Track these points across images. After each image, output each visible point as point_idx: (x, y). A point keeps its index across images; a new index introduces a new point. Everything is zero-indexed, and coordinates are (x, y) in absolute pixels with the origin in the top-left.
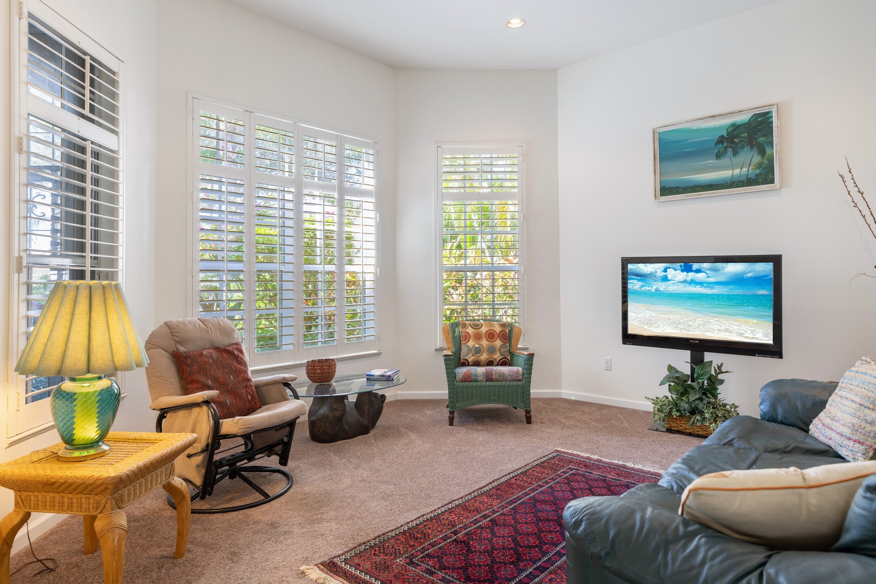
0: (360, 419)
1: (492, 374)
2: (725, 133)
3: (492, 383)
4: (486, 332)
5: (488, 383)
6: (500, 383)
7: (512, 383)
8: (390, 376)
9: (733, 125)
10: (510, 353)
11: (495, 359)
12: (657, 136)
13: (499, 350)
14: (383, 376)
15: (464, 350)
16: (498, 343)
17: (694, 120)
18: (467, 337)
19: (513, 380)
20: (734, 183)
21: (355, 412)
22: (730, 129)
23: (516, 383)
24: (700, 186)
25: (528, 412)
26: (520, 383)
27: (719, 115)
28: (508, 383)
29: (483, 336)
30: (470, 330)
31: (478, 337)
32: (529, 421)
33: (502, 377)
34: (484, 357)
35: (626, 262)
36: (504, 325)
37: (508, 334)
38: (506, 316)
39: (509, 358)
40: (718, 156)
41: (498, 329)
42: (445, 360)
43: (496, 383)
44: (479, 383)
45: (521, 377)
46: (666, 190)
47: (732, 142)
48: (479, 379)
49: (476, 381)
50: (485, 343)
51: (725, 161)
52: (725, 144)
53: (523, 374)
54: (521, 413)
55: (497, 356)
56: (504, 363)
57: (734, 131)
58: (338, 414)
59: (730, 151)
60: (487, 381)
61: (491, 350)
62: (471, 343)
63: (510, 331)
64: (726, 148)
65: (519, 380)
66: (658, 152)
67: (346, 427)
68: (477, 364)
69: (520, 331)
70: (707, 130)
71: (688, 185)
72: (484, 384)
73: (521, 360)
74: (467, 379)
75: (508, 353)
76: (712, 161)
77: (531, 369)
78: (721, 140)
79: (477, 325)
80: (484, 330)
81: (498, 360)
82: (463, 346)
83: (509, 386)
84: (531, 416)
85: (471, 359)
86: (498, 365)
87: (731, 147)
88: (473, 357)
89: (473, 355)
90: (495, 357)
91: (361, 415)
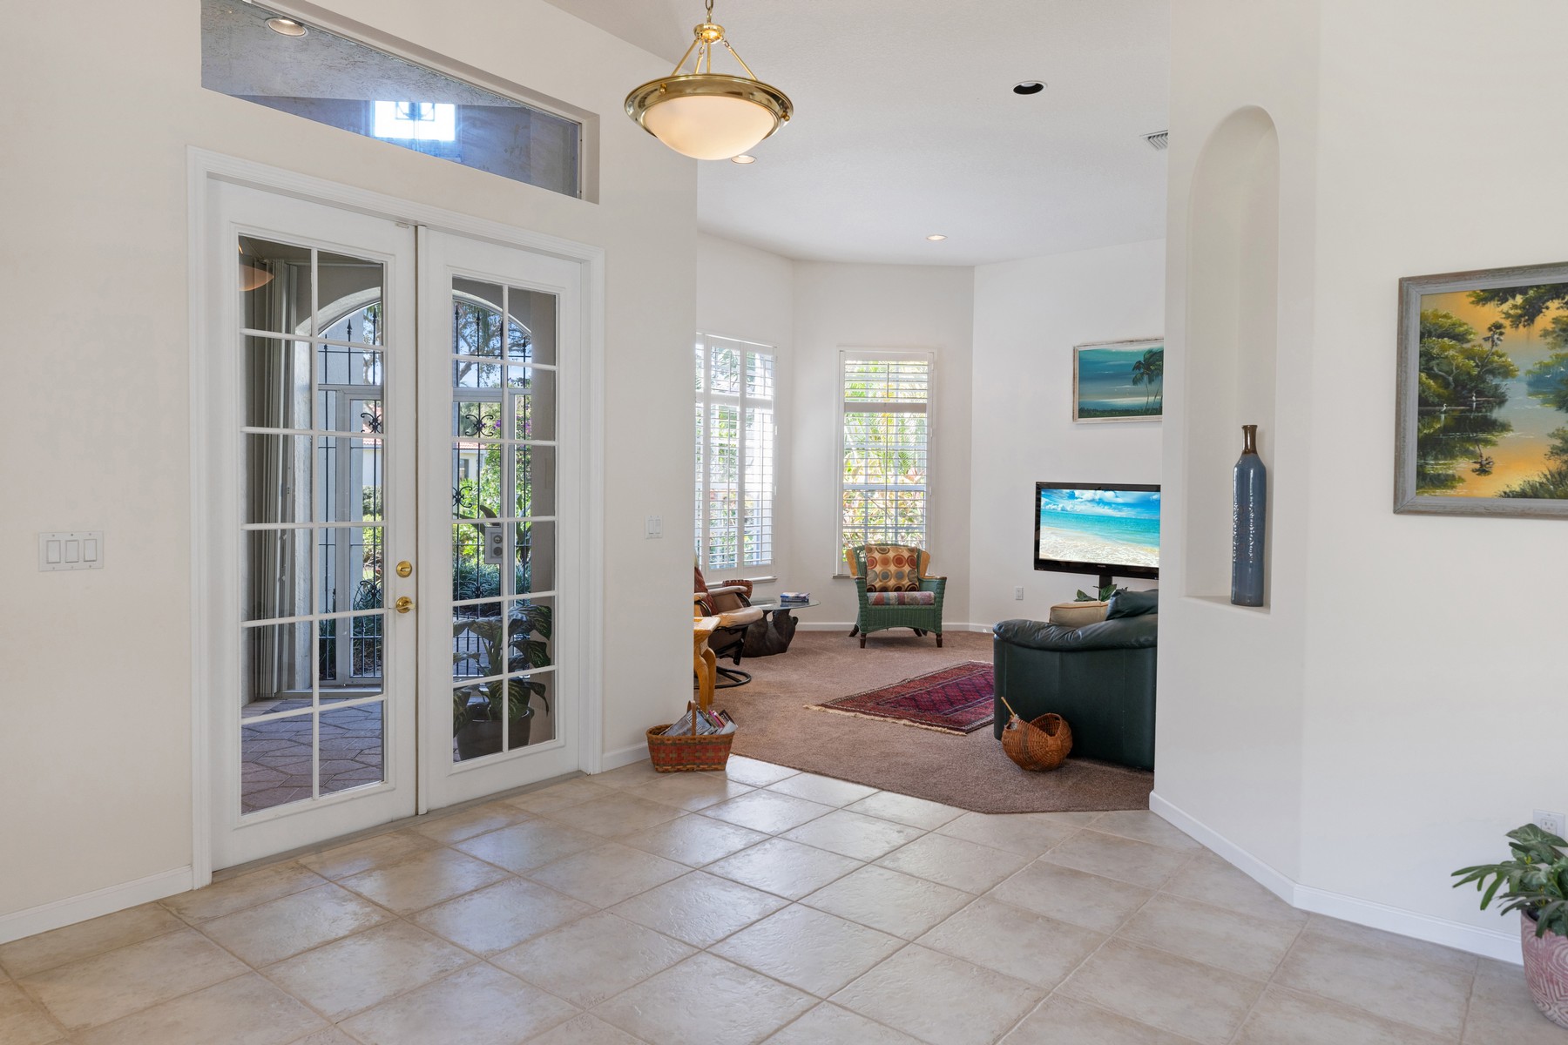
0: (780, 638)
1: (904, 597)
2: (1142, 359)
3: (904, 607)
4: (894, 557)
5: (900, 607)
6: (912, 607)
7: (924, 607)
8: (805, 597)
9: (1150, 352)
10: (919, 579)
11: (904, 585)
12: (1077, 355)
13: (908, 576)
14: (798, 597)
15: (871, 576)
16: (907, 569)
17: (1114, 343)
18: (873, 562)
19: (925, 604)
20: (1148, 410)
21: (774, 630)
22: (1147, 356)
23: (928, 607)
24: (1117, 411)
25: (939, 635)
26: (932, 607)
27: (1137, 341)
28: (920, 607)
29: (891, 561)
30: (877, 555)
31: (885, 562)
32: (939, 644)
33: (914, 601)
34: (892, 583)
35: (1041, 488)
36: (912, 550)
37: (916, 559)
38: (914, 540)
39: (917, 584)
40: (1135, 382)
41: (906, 554)
42: (857, 583)
43: (908, 607)
44: (892, 607)
45: (933, 601)
46: (1084, 412)
47: (1148, 369)
48: (891, 602)
49: (889, 604)
50: (892, 568)
51: (1141, 387)
52: (1142, 370)
53: (935, 598)
54: (932, 636)
55: (906, 582)
56: (913, 589)
57: (1150, 358)
58: (762, 630)
59: (1146, 378)
60: (899, 604)
61: (900, 576)
62: (878, 569)
63: (918, 556)
64: (1142, 374)
65: (931, 604)
66: (1077, 372)
67: (768, 644)
68: (884, 589)
69: (928, 556)
70: (1126, 354)
71: (1106, 409)
72: (896, 607)
73: (934, 585)
74: (878, 602)
75: (916, 579)
76: (1129, 387)
77: (943, 593)
78: (1138, 366)
79: (884, 550)
80: (891, 554)
81: (906, 586)
82: (869, 572)
83: (920, 609)
84: (941, 640)
85: (878, 584)
86: (906, 591)
87: (1147, 374)
88: (881, 583)
89: (881, 581)
90: (903, 583)
91: (780, 633)
